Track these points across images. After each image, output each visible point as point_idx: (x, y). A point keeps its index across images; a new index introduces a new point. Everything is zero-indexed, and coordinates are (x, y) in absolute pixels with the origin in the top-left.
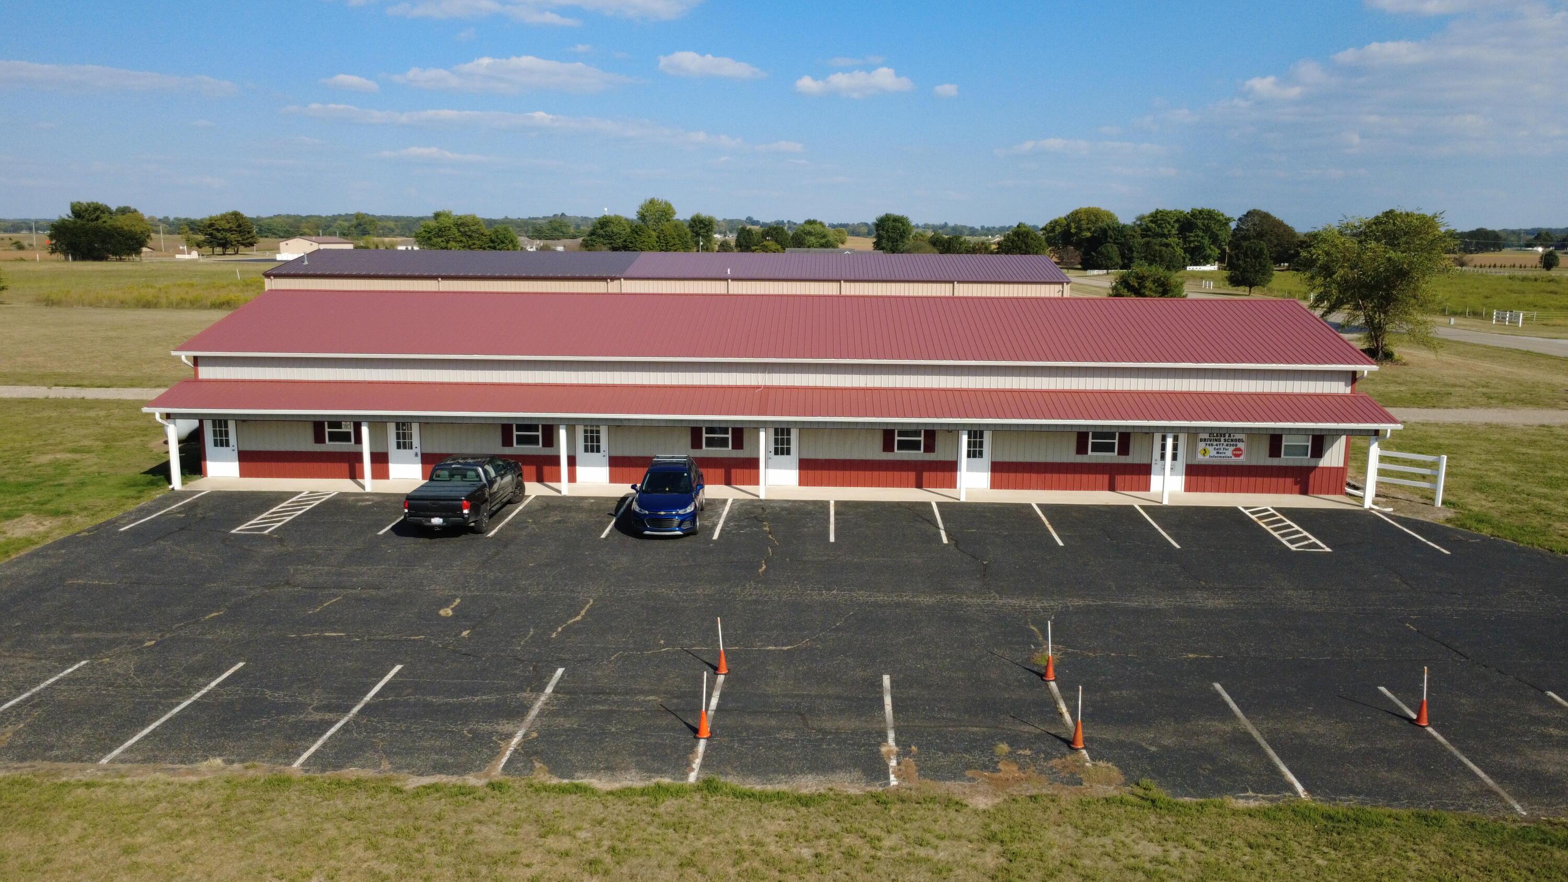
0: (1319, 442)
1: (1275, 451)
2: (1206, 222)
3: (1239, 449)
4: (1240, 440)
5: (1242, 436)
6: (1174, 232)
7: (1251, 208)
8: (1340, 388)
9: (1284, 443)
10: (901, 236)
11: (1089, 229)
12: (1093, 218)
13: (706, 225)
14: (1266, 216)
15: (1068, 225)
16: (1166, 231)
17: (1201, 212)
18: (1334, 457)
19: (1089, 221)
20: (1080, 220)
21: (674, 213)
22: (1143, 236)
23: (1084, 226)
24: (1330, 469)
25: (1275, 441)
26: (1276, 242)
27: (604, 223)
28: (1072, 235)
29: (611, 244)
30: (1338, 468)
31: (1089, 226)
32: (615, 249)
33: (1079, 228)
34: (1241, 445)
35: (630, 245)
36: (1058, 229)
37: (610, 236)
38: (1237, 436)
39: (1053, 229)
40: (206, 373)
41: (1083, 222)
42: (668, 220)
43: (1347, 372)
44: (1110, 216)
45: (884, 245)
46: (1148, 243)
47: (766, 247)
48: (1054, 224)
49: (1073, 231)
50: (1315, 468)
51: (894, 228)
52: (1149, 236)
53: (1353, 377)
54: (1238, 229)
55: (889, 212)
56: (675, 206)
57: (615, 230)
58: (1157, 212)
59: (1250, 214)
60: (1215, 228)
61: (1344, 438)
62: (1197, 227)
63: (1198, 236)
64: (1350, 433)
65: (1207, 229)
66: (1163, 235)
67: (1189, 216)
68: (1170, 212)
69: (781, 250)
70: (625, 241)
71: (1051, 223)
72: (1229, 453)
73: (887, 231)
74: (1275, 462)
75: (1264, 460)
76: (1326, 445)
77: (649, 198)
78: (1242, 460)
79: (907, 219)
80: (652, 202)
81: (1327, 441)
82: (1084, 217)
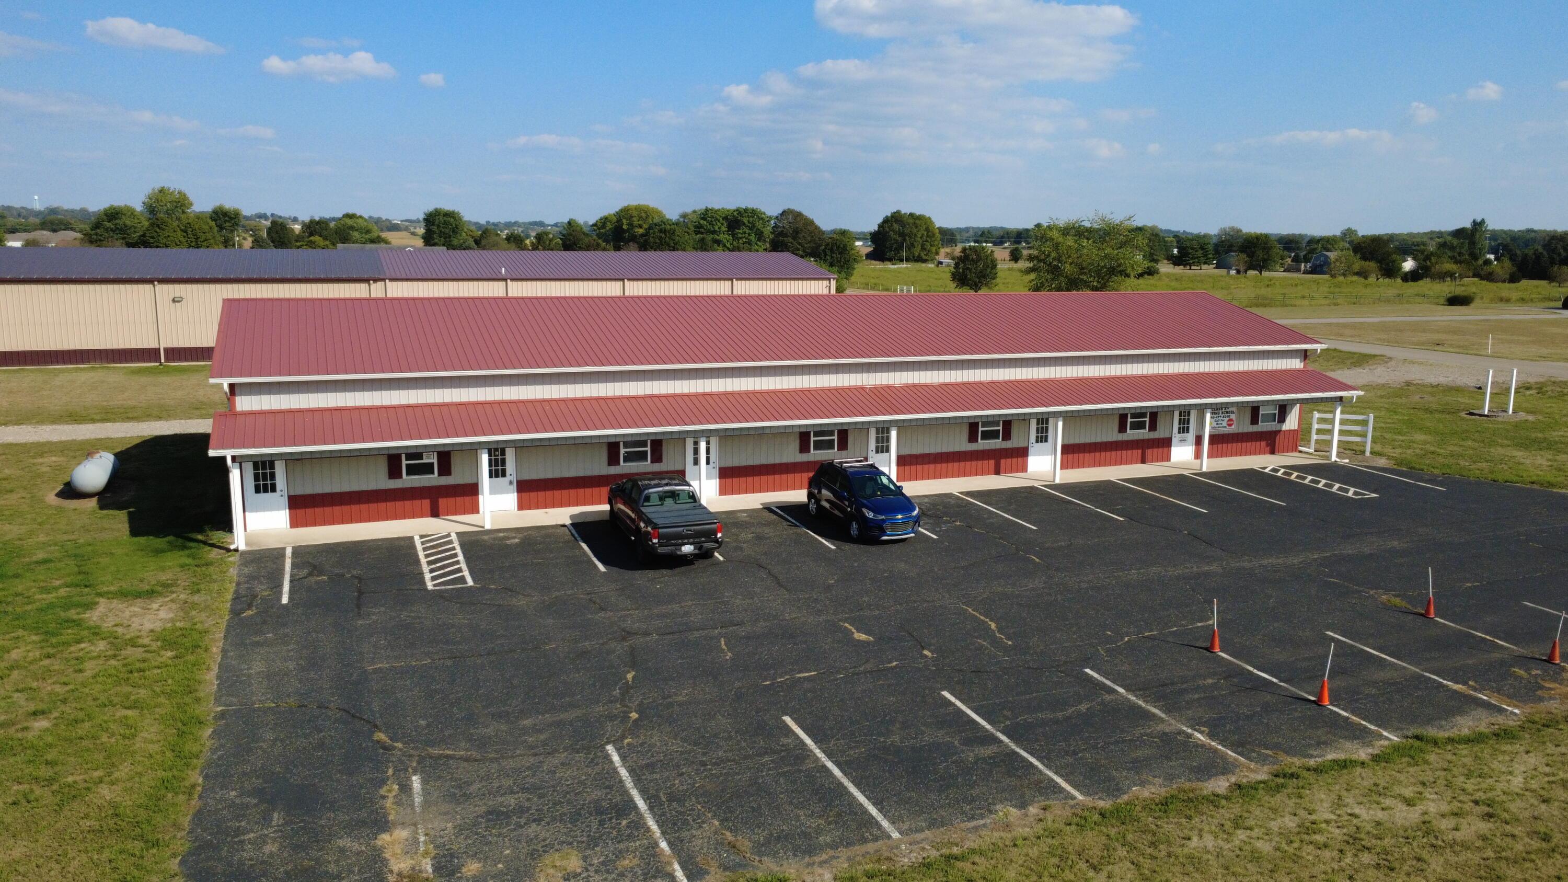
0: (1283, 410)
1: (1254, 420)
2: (751, 219)
3: (1231, 420)
4: (1232, 412)
5: (1234, 409)
6: (724, 229)
7: (786, 208)
8: (1296, 364)
9: (1261, 412)
10: (454, 231)
11: (640, 226)
12: (644, 215)
13: (231, 218)
14: (798, 215)
15: (619, 221)
16: (716, 228)
17: (746, 210)
18: (1291, 422)
19: (640, 218)
20: (632, 217)
21: (191, 204)
22: (697, 233)
23: (636, 223)
24: (1289, 431)
25: (1255, 410)
26: (809, 239)
27: (113, 214)
28: (624, 231)
29: (123, 239)
30: (1294, 431)
31: (640, 222)
32: (130, 245)
33: (631, 225)
34: (1233, 416)
35: (152, 241)
36: (609, 226)
37: (121, 229)
38: (1231, 409)
39: (604, 226)
40: (244, 403)
41: (635, 219)
42: (183, 212)
43: (1301, 351)
44: (659, 213)
45: (436, 241)
46: (703, 240)
47: (314, 243)
48: (604, 221)
49: (625, 227)
50: (1280, 431)
51: (445, 223)
52: (702, 233)
53: (1305, 355)
54: (776, 226)
55: (438, 207)
56: (192, 197)
57: (128, 222)
58: (707, 210)
59: (784, 213)
60: (759, 225)
61: (1298, 405)
62: (744, 224)
63: (745, 233)
64: (1302, 401)
65: (752, 227)
66: (714, 232)
67: (735, 214)
68: (719, 210)
69: (330, 246)
70: (144, 235)
71: (601, 219)
72: (1225, 424)
73: (438, 226)
74: (1255, 429)
75: (1247, 427)
76: (1288, 411)
77: (158, 186)
78: (1233, 429)
79: (458, 214)
80: (162, 191)
81: (1288, 408)
82: (635, 214)
